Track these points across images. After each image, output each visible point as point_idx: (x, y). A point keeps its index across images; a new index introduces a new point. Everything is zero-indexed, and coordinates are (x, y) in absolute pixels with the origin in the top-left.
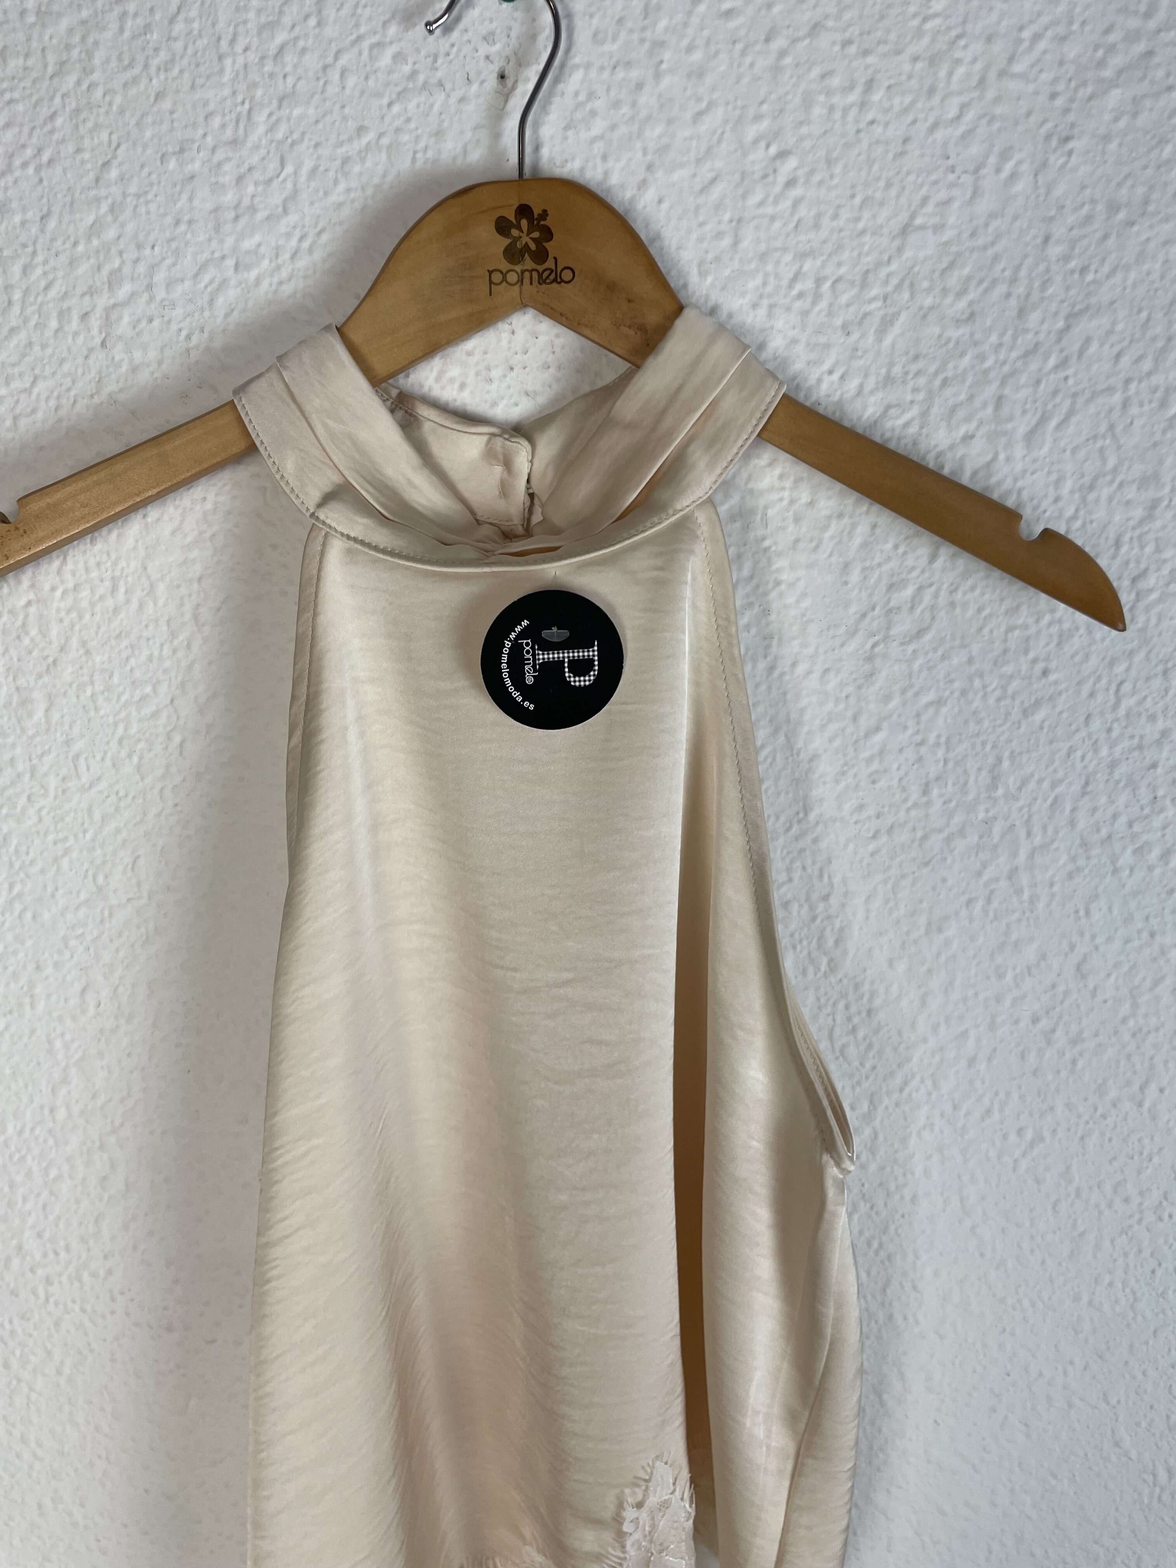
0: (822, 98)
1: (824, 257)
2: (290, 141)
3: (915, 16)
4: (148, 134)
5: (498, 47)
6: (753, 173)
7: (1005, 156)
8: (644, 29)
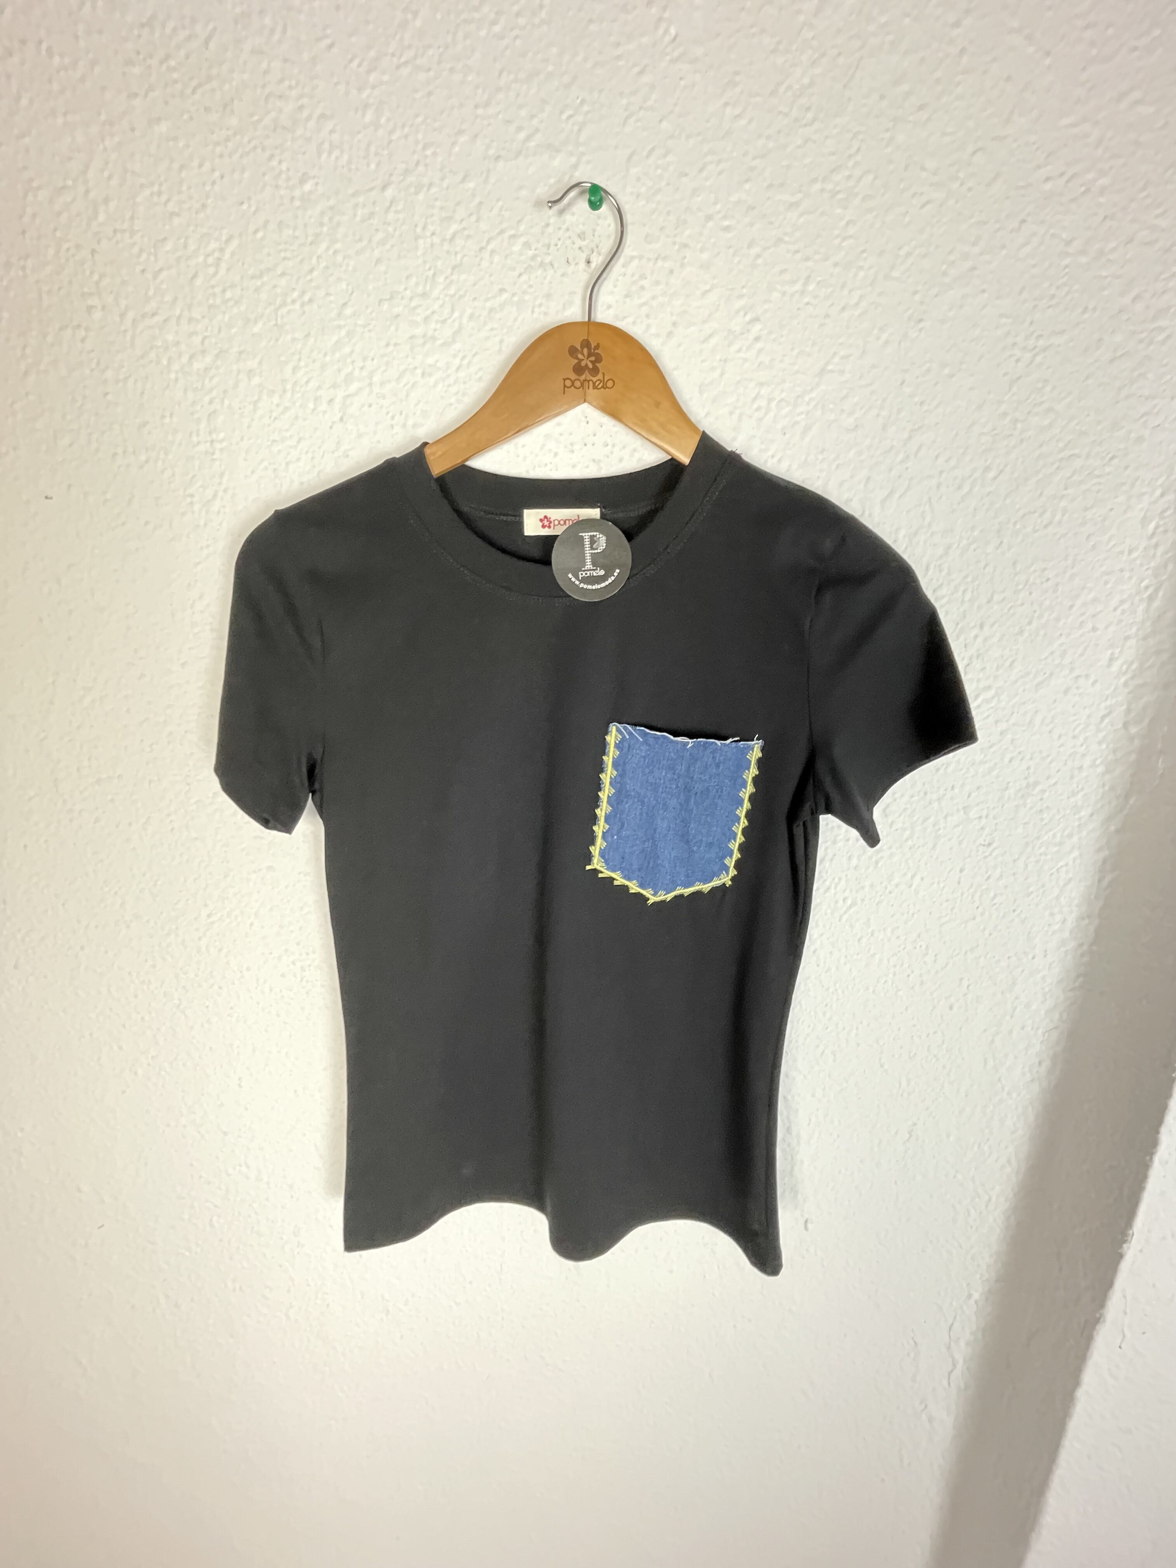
0: (779, 287)
1: (773, 386)
2: (457, 296)
3: (837, 236)
4: (370, 287)
5: (587, 241)
6: (735, 331)
7: (882, 329)
8: (675, 236)
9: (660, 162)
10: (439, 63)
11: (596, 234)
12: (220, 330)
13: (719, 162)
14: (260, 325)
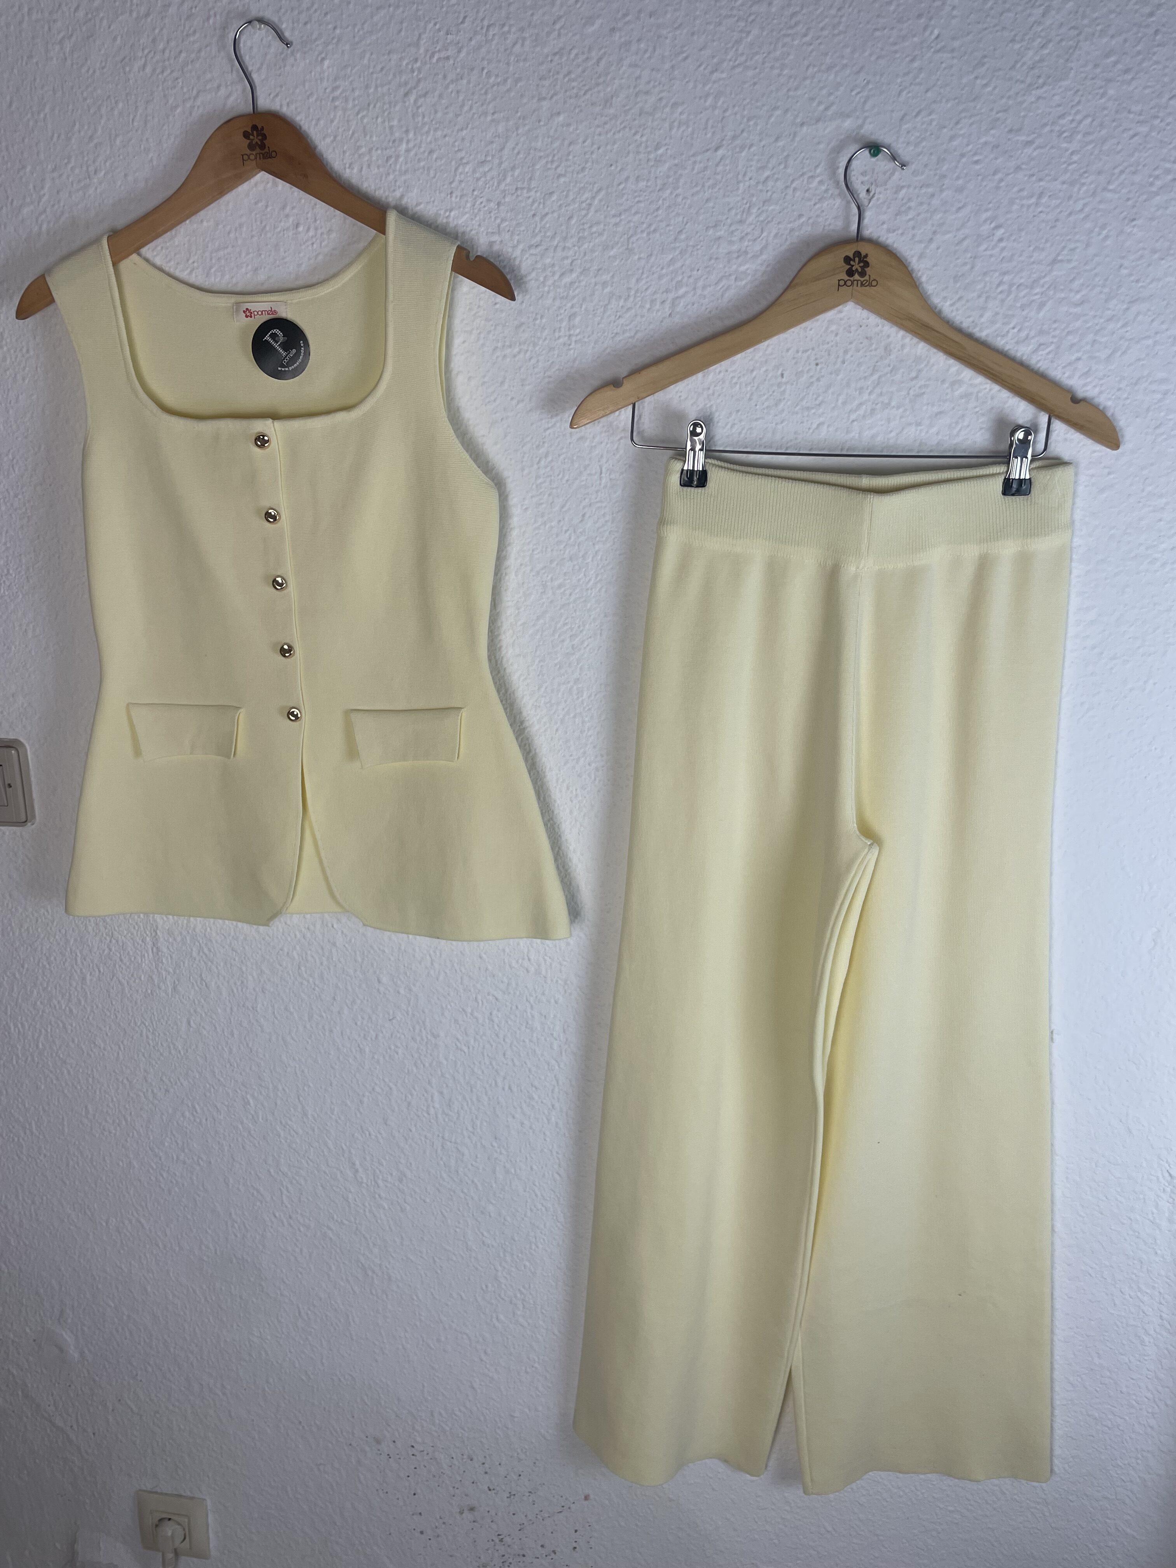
9: (924, 119)
10: (763, 63)
11: (876, 172)
12: (585, 254)
13: (971, 116)
14: (615, 250)
